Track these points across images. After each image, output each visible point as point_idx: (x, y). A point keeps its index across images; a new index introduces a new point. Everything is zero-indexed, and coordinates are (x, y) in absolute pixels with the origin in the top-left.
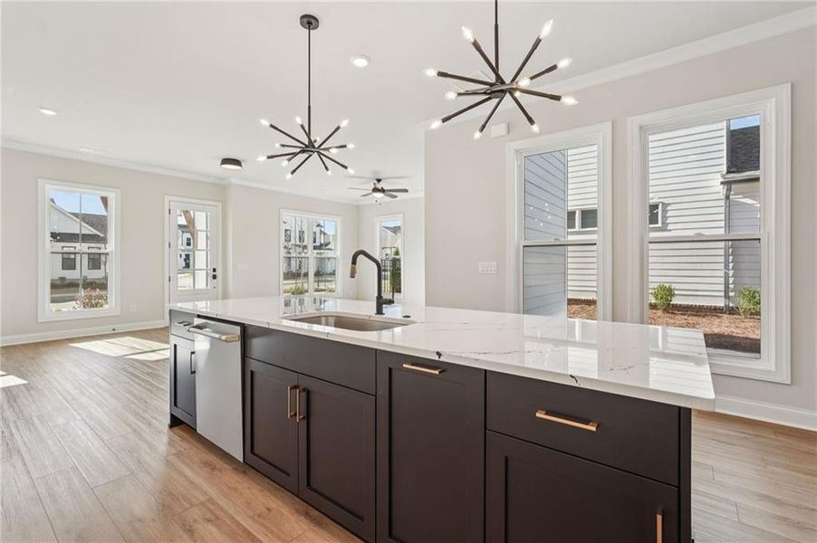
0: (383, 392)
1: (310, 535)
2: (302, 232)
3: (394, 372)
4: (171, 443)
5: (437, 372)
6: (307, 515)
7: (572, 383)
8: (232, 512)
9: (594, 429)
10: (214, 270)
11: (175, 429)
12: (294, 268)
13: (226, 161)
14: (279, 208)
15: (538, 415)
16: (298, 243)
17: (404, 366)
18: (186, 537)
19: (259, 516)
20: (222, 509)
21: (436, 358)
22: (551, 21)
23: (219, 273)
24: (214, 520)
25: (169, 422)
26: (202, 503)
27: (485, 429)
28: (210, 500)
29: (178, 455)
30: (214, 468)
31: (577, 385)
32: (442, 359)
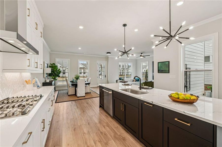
0: (140, 108)
1: (125, 134)
2: (123, 65)
3: (143, 104)
4: (100, 110)
5: (152, 106)
6: (125, 130)
7: (184, 114)
8: (111, 125)
9: (189, 125)
10: (105, 75)
11: (100, 108)
12: (121, 74)
13: (108, 53)
14: (118, 61)
15: (175, 119)
16: (122, 68)
17: (145, 103)
18: (104, 128)
19: (116, 128)
20: (109, 125)
21: (152, 103)
22: (185, 21)
23: (106, 76)
24: (108, 126)
25: (99, 106)
26: (106, 123)
27: (163, 120)
28: (107, 122)
29: (101, 113)
30: (107, 117)
31: (185, 114)
32: (153, 103)
